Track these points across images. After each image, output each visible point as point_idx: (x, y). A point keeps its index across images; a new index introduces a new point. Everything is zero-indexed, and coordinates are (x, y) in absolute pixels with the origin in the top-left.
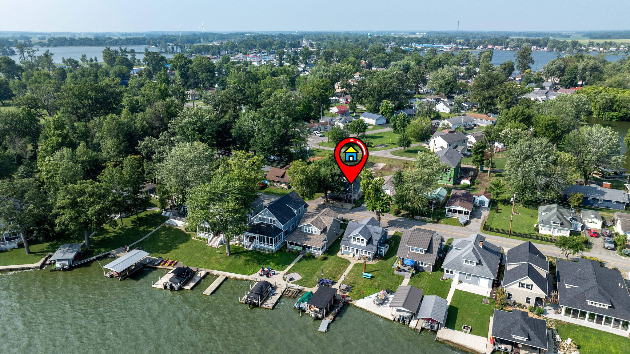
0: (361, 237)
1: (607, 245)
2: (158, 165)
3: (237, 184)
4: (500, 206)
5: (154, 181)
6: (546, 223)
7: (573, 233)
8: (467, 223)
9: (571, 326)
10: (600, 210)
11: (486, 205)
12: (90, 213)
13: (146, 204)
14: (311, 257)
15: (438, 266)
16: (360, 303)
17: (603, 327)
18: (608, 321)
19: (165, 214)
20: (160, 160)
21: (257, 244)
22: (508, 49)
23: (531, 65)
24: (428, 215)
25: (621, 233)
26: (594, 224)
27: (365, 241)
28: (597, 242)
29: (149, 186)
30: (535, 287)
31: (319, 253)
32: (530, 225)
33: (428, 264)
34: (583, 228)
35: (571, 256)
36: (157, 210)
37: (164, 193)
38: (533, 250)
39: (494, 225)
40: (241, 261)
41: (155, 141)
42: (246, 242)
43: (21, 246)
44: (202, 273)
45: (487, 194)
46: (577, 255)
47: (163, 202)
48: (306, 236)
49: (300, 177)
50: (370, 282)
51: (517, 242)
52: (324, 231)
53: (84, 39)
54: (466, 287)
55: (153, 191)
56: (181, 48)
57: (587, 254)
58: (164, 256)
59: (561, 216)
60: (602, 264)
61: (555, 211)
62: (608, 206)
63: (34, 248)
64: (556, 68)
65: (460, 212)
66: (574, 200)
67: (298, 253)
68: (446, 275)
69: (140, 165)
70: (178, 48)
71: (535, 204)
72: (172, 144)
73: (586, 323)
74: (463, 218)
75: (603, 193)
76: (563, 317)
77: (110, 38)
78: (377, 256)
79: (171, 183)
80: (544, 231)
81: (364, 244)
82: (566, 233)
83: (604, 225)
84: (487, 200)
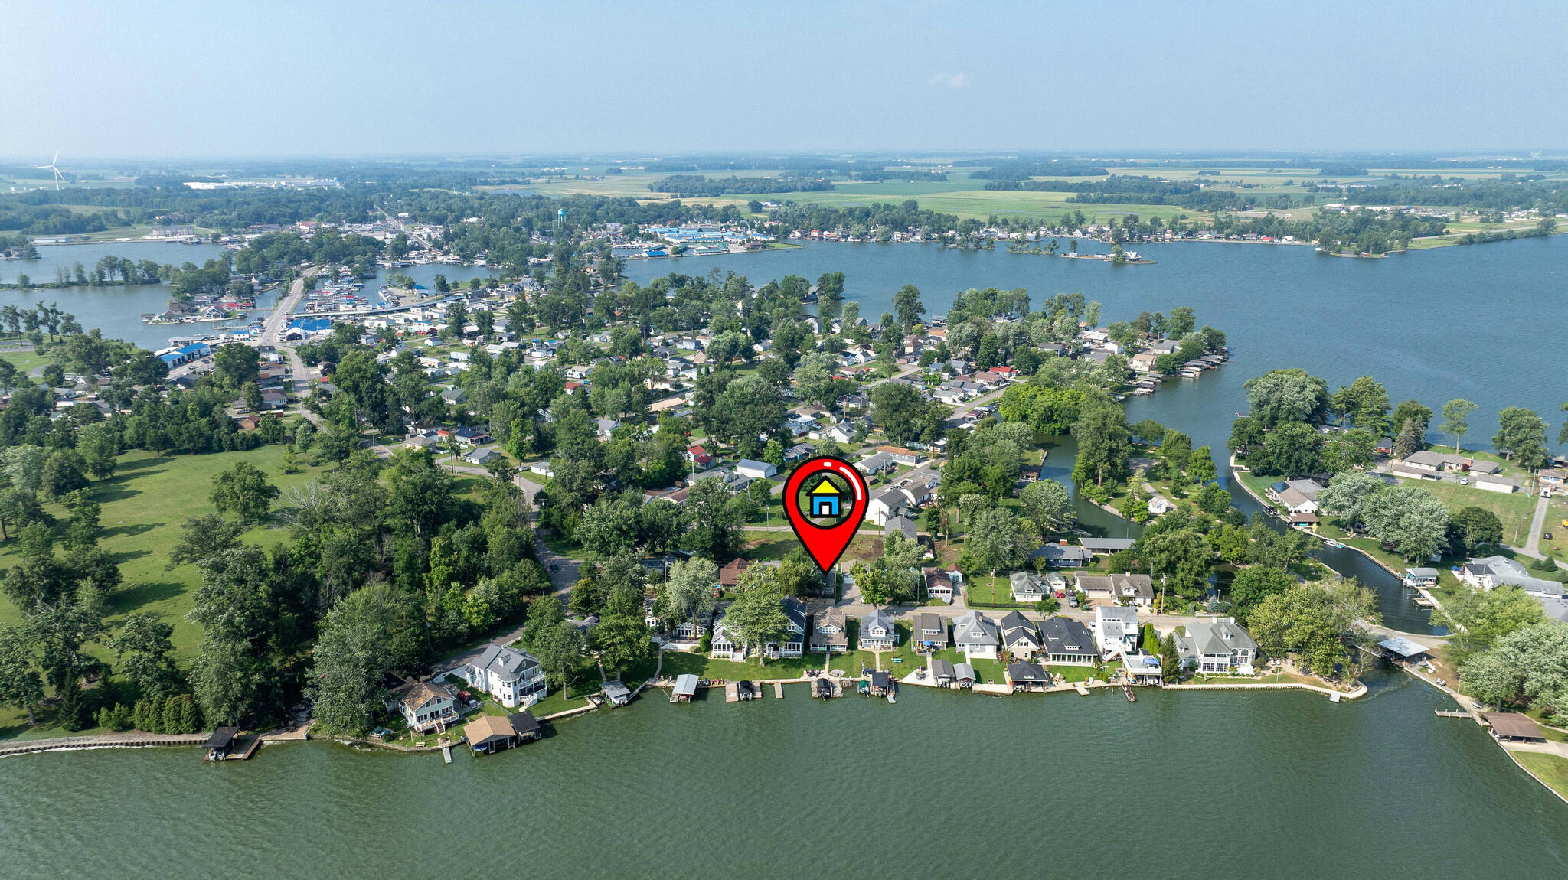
0: (880, 629)
1: (1072, 603)
4: (971, 578)
6: (1020, 591)
7: (1045, 597)
8: (952, 602)
9: (1058, 667)
10: (1062, 569)
11: (960, 580)
14: (839, 654)
15: (951, 643)
16: (905, 680)
17: (1077, 664)
18: (1079, 659)
21: (783, 651)
22: (849, 239)
23: (920, 315)
24: (915, 600)
25: (1081, 591)
26: (1059, 585)
27: (884, 631)
28: (1063, 601)
30: (1031, 643)
31: (844, 650)
32: (1006, 596)
33: (942, 643)
34: (1051, 590)
35: (1048, 618)
38: (1021, 617)
39: (975, 600)
40: (779, 669)
44: (756, 684)
45: (959, 569)
46: (1052, 615)
48: (827, 637)
50: (902, 665)
51: (1005, 613)
52: (841, 629)
54: (977, 655)
56: (125, 273)
57: (1060, 613)
59: (1032, 583)
60: (1071, 620)
61: (1026, 578)
62: (1067, 565)
64: (967, 336)
65: (942, 592)
66: (1040, 563)
67: (826, 653)
68: (958, 648)
70: (116, 272)
71: (1004, 573)
73: (1066, 663)
74: (947, 598)
75: (1061, 552)
76: (1051, 662)
78: (895, 644)
80: (1020, 599)
81: (884, 635)
82: (1039, 598)
83: (1067, 585)
84: (960, 575)
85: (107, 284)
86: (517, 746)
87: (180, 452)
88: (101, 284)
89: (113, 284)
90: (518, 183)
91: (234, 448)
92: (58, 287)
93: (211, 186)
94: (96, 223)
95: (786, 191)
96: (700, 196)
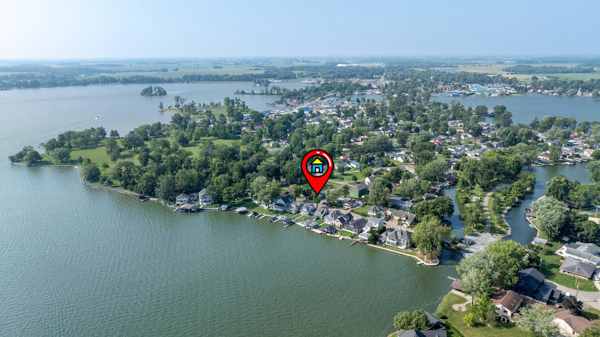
2: (252, 183)
3: (272, 190)
5: (250, 188)
10: (402, 209)
12: (232, 195)
13: (247, 195)
14: (291, 213)
15: (323, 218)
16: (297, 223)
17: (352, 232)
19: (252, 199)
20: (252, 182)
21: (277, 209)
29: (248, 190)
31: (294, 212)
33: (321, 217)
36: (250, 198)
37: (252, 192)
40: (271, 213)
41: (251, 175)
42: (274, 208)
43: (212, 204)
44: (260, 214)
45: (364, 201)
47: (252, 195)
49: (294, 190)
50: (303, 220)
52: (296, 207)
53: (208, 76)
55: (249, 191)
56: (278, 91)
58: (251, 210)
63: (215, 205)
65: (347, 206)
66: (390, 205)
67: (288, 212)
69: (246, 182)
70: (276, 91)
72: (256, 176)
77: (227, 75)
79: (255, 189)
83: (392, 213)
85: (273, 94)
86: (191, 212)
87: (220, 138)
88: (272, 94)
89: (274, 94)
90: (453, 67)
91: (232, 139)
92: (260, 94)
93: (344, 65)
94: (293, 76)
95: (567, 73)
96: (520, 74)
